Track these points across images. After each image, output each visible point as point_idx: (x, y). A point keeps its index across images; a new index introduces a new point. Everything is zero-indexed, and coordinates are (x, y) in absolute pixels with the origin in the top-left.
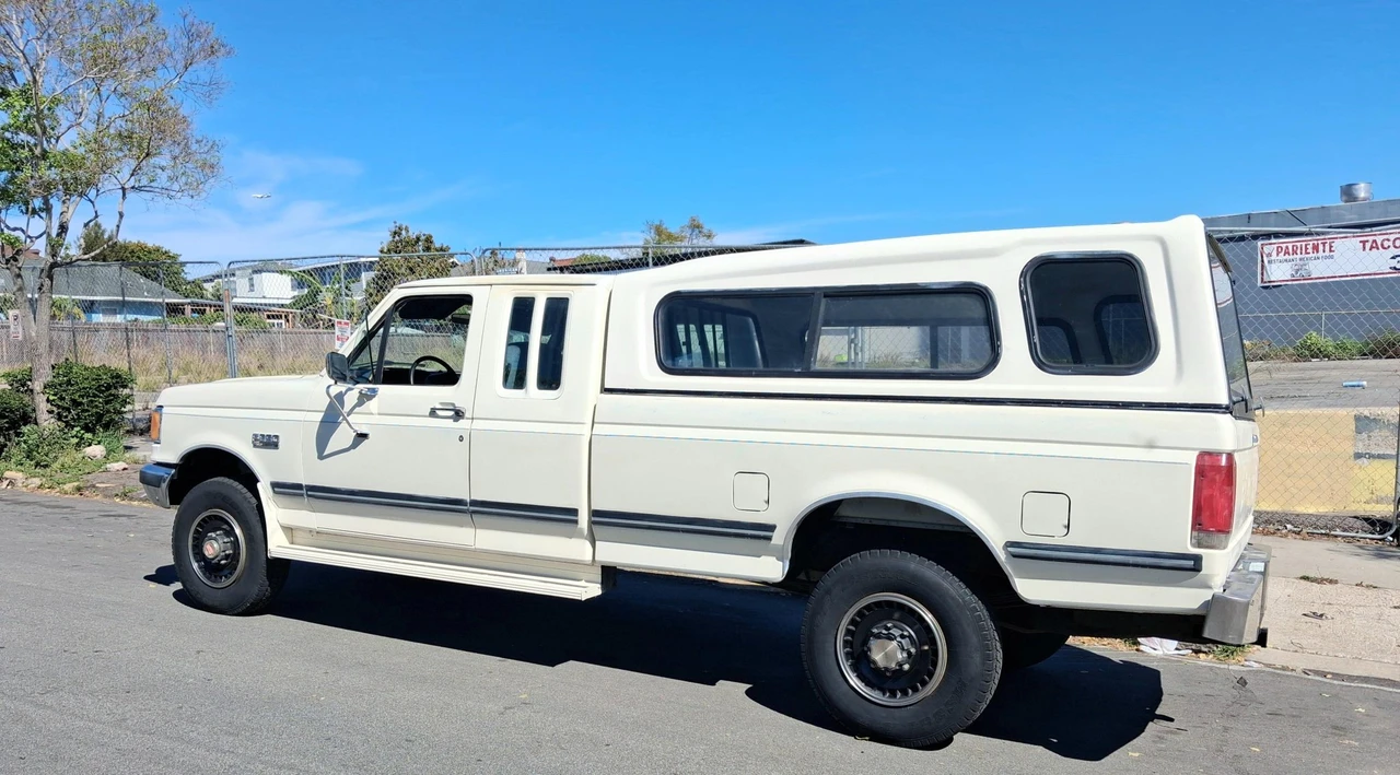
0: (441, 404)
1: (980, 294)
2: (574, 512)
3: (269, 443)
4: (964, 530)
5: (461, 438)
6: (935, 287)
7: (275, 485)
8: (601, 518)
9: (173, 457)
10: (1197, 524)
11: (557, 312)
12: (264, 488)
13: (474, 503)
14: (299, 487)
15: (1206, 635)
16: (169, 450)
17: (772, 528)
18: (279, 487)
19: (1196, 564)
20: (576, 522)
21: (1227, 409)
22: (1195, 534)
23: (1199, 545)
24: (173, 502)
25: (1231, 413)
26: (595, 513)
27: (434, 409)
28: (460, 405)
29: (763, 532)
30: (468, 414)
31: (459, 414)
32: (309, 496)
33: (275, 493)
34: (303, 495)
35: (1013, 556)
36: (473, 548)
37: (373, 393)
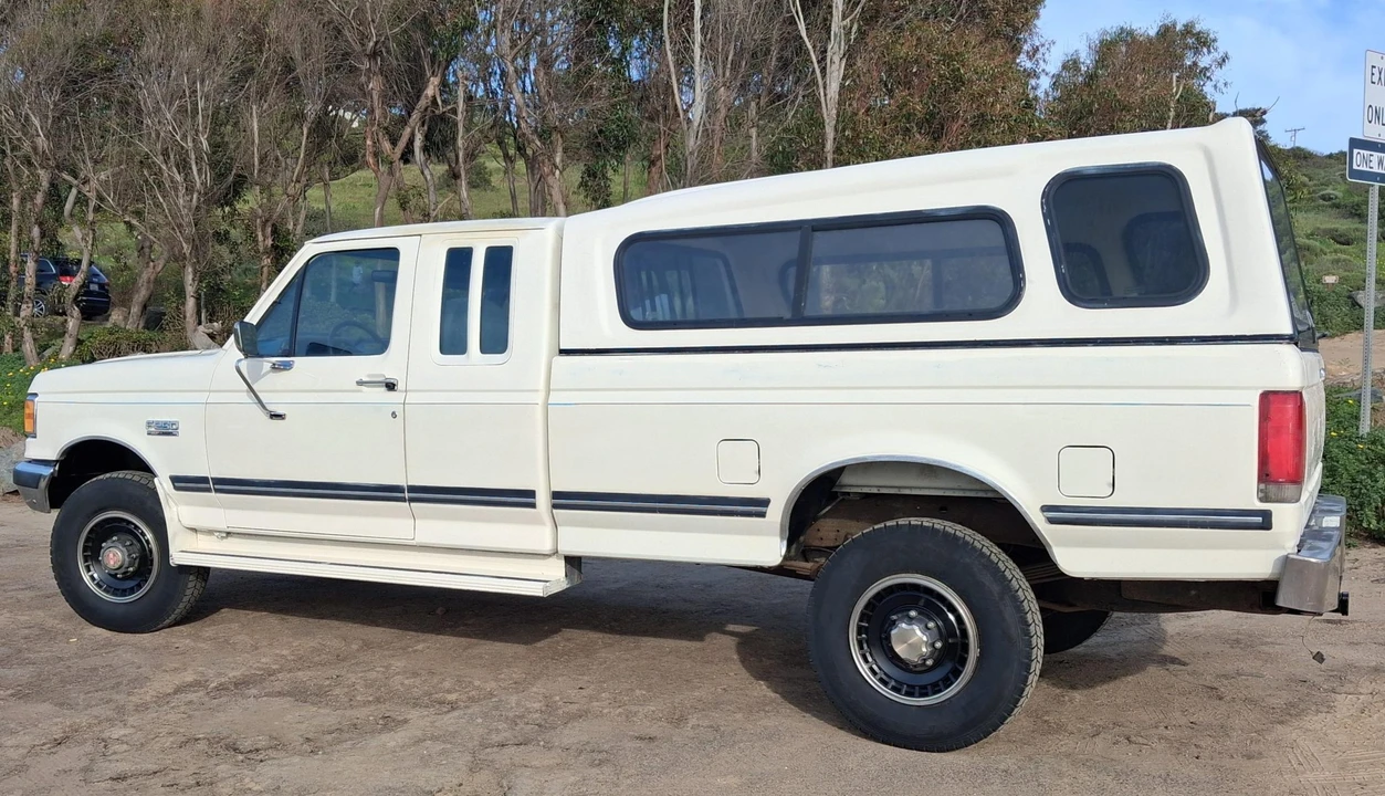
0: (369, 376)
1: (997, 218)
2: (532, 494)
3: (165, 430)
4: (990, 495)
5: (394, 415)
6: (942, 214)
7: (175, 480)
8: (563, 500)
9: (53, 454)
10: (1264, 476)
11: (500, 261)
12: (163, 486)
13: (412, 489)
14: (205, 480)
15: (1281, 602)
16: (46, 446)
17: (765, 503)
18: (181, 483)
19: (1265, 521)
20: (533, 506)
21: (1291, 339)
22: (1262, 486)
23: (1267, 499)
24: (54, 505)
25: (1296, 344)
26: (556, 495)
27: (360, 383)
28: (390, 375)
29: (756, 507)
30: (400, 386)
31: (391, 386)
32: (217, 491)
33: (176, 488)
34: (209, 490)
35: (1052, 521)
36: (413, 542)
37: (287, 367)
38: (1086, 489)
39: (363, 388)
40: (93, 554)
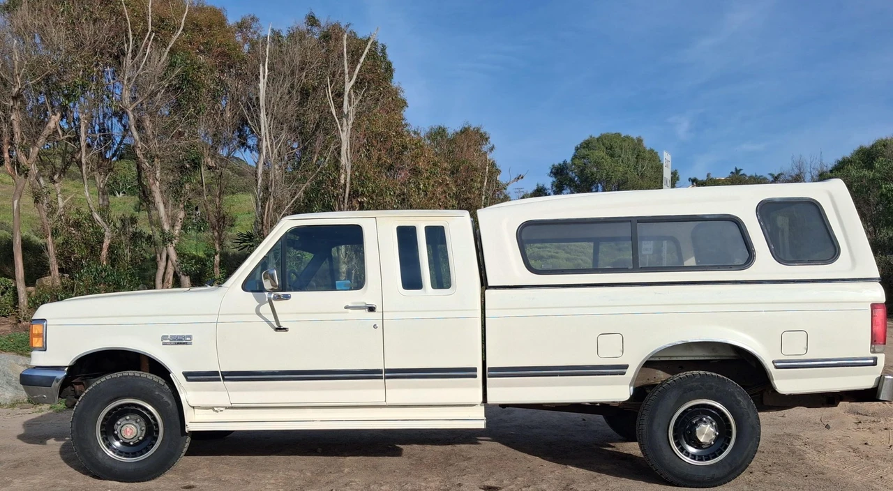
0: (352, 303)
1: (734, 221)
3: (181, 341)
5: (375, 327)
6: (708, 217)
7: (188, 374)
8: (496, 372)
9: (66, 360)
10: (874, 341)
11: (436, 236)
12: (177, 377)
13: (388, 371)
14: (216, 373)
15: (881, 398)
17: (626, 367)
18: (193, 375)
19: (874, 362)
20: (475, 376)
22: (873, 346)
23: (874, 352)
27: (347, 307)
28: (371, 303)
29: (620, 369)
30: (378, 309)
31: (372, 309)
32: (224, 380)
33: (188, 380)
34: (219, 380)
35: (777, 367)
36: (384, 404)
37: (287, 297)
38: (794, 350)
39: (350, 310)
40: (109, 431)
